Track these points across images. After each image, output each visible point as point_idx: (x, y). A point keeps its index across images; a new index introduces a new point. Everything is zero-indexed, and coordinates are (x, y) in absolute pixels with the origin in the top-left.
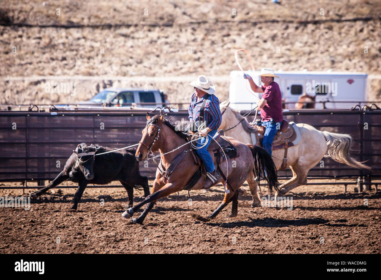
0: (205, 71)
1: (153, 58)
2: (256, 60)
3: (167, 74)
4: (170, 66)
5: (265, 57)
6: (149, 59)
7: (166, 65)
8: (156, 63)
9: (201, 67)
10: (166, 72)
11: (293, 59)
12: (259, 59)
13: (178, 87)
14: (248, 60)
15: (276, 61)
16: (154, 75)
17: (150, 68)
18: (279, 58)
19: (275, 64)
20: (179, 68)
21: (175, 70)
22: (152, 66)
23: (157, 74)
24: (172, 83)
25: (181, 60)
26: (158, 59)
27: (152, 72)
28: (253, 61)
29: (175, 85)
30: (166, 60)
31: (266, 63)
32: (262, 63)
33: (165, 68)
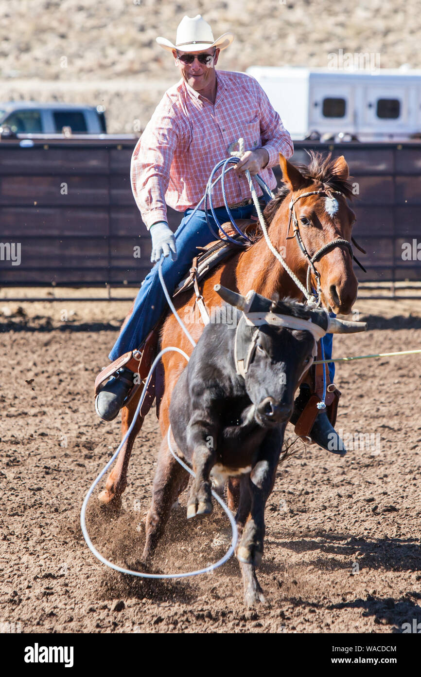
0: (164, 69)
1: (53, 42)
2: (272, 45)
3: (85, 76)
4: (91, 58)
5: (291, 40)
6: (43, 42)
7: (81, 57)
8: (60, 52)
9: (157, 60)
10: (81, 70)
11: (352, 44)
12: (279, 45)
13: (110, 102)
14: (255, 47)
15: (316, 48)
16: (56, 77)
17: (48, 63)
18: (321, 42)
19: (312, 55)
20: (108, 61)
21: (102, 66)
22: (52, 58)
23: (62, 76)
24: (97, 95)
25: (112, 44)
26: (63, 43)
27: (53, 70)
28: (266, 49)
29: (106, 98)
30: (81, 46)
31: (294, 53)
32: (284, 52)
33: (79, 63)
